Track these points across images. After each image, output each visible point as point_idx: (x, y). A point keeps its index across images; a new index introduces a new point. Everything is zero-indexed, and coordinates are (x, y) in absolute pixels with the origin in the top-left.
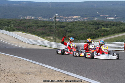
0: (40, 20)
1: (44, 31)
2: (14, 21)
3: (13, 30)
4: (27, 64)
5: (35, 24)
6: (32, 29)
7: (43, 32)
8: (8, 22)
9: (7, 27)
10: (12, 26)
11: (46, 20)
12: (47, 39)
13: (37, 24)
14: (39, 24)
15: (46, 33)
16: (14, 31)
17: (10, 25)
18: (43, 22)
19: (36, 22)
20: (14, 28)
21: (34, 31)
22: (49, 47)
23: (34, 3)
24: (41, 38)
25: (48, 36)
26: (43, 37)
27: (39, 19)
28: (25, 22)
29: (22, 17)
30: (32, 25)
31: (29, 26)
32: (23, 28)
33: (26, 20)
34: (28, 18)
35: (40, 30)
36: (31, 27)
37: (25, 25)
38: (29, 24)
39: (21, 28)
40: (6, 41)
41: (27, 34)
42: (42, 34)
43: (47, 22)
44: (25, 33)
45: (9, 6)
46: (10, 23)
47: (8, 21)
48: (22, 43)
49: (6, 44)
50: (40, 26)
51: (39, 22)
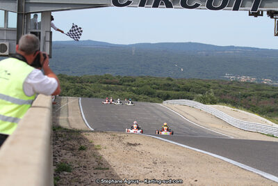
0: (266, 85)
1: (273, 106)
2: (216, 85)
3: (213, 102)
5: (256, 92)
6: (250, 100)
7: (272, 108)
8: (205, 86)
9: (201, 95)
10: (211, 94)
11: (277, 84)
12: (277, 122)
13: (261, 92)
14: (264, 92)
16: (215, 103)
17: (207, 92)
18: (273, 88)
19: (258, 87)
20: (215, 98)
21: (253, 105)
24: (266, 120)
26: (270, 118)
27: (265, 83)
29: (232, 78)
30: (250, 93)
31: (245, 96)
32: (234, 99)
33: (239, 83)
34: (243, 79)
35: (265, 105)
36: (248, 98)
37: (235, 93)
38: (244, 92)
39: (230, 98)
40: (199, 122)
41: (239, 110)
42: (269, 113)
44: (237, 108)
45: (207, 55)
46: (208, 87)
47: (204, 83)
48: (229, 128)
49: (197, 129)
50: (266, 96)
51: (265, 87)
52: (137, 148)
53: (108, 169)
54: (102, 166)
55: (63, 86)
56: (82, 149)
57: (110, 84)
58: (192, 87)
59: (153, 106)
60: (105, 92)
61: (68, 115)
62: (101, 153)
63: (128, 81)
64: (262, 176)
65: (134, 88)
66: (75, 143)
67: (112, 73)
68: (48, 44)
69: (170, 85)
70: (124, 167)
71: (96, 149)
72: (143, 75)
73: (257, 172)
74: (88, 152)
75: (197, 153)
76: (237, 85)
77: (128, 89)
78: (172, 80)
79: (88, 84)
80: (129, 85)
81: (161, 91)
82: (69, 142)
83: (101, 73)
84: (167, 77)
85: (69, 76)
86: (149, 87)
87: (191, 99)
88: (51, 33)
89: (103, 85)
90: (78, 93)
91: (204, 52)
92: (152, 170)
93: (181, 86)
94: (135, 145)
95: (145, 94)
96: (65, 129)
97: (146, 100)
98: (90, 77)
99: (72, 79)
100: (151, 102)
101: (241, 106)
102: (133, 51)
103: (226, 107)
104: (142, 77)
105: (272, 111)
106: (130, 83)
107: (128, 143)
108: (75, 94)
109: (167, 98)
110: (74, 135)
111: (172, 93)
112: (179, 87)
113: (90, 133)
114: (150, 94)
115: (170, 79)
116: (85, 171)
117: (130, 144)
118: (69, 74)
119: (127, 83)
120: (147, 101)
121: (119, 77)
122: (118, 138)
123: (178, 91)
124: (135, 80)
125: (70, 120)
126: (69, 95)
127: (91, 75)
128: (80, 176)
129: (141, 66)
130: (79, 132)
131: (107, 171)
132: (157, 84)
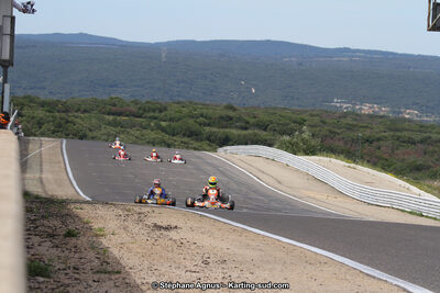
0: (409, 120)
1: (421, 160)
2: (317, 119)
3: (310, 151)
4: (348, 277)
5: (392, 133)
6: (379, 148)
7: (418, 163)
8: (295, 122)
9: (286, 138)
10: (307, 136)
11: (429, 119)
12: (430, 190)
13: (399, 134)
14: (404, 133)
15: (428, 168)
16: (313, 153)
18: (422, 127)
19: (395, 125)
21: (384, 156)
22: (435, 219)
23: (390, 56)
24: (408, 185)
25: (434, 176)
26: (416, 181)
27: (407, 116)
28: (355, 123)
29: (346, 107)
30: (379, 135)
31: (369, 141)
32: (349, 146)
33: (357, 116)
34: (366, 109)
35: (406, 157)
36: (375, 144)
37: (352, 134)
38: (368, 133)
39: (341, 143)
40: (284, 189)
41: (359, 167)
42: (413, 172)
43: (433, 127)
44: (354, 161)
45: (301, 64)
46: (300, 124)
47: (294, 116)
48: (340, 199)
50: (409, 142)
51: (406, 125)
52: (173, 234)
53: (118, 272)
54: (108, 268)
55: (33, 118)
56: (70, 234)
57: (120, 114)
58: (271, 122)
59: (198, 157)
60: (111, 130)
61: (41, 171)
62: (105, 242)
63: (154, 111)
64: (404, 290)
65: (164, 124)
66: (56, 223)
67: (125, 95)
68: (7, 40)
69: (231, 119)
70: (150, 269)
71: (97, 235)
72: (181, 99)
73: (395, 283)
74: (82, 241)
75: (284, 246)
76: (355, 120)
77: (152, 124)
78: (235, 110)
79: (79, 114)
80: (155, 118)
81: (215, 129)
82: (45, 222)
83: (103, 95)
84: (225, 104)
85: (42, 98)
86: (191, 121)
87: (270, 145)
88: (13, 19)
89: (107, 117)
90: (60, 130)
91: (294, 59)
92: (201, 275)
93: (252, 121)
94: (168, 228)
95: (184, 135)
96: (37, 197)
97: (187, 146)
98: (83, 101)
99: (49, 104)
100: (195, 149)
101: (362, 158)
102: (164, 55)
103: (334, 160)
104: (178, 103)
105: (418, 168)
106: (157, 114)
107: (155, 225)
108: (54, 133)
109: (225, 142)
110: (55, 209)
111: (234, 132)
112: (247, 123)
113: (84, 206)
114: (193, 135)
115: (230, 107)
116: (76, 276)
117: (160, 228)
118: (43, 96)
119: (151, 114)
120: (187, 148)
121: (136, 102)
122: (136, 216)
123: (246, 129)
124: (165, 109)
125: (44, 181)
126: (43, 135)
127: (83, 98)
128: (68, 285)
129: (179, 83)
130: (63, 203)
131: (117, 276)
132: (206, 118)
